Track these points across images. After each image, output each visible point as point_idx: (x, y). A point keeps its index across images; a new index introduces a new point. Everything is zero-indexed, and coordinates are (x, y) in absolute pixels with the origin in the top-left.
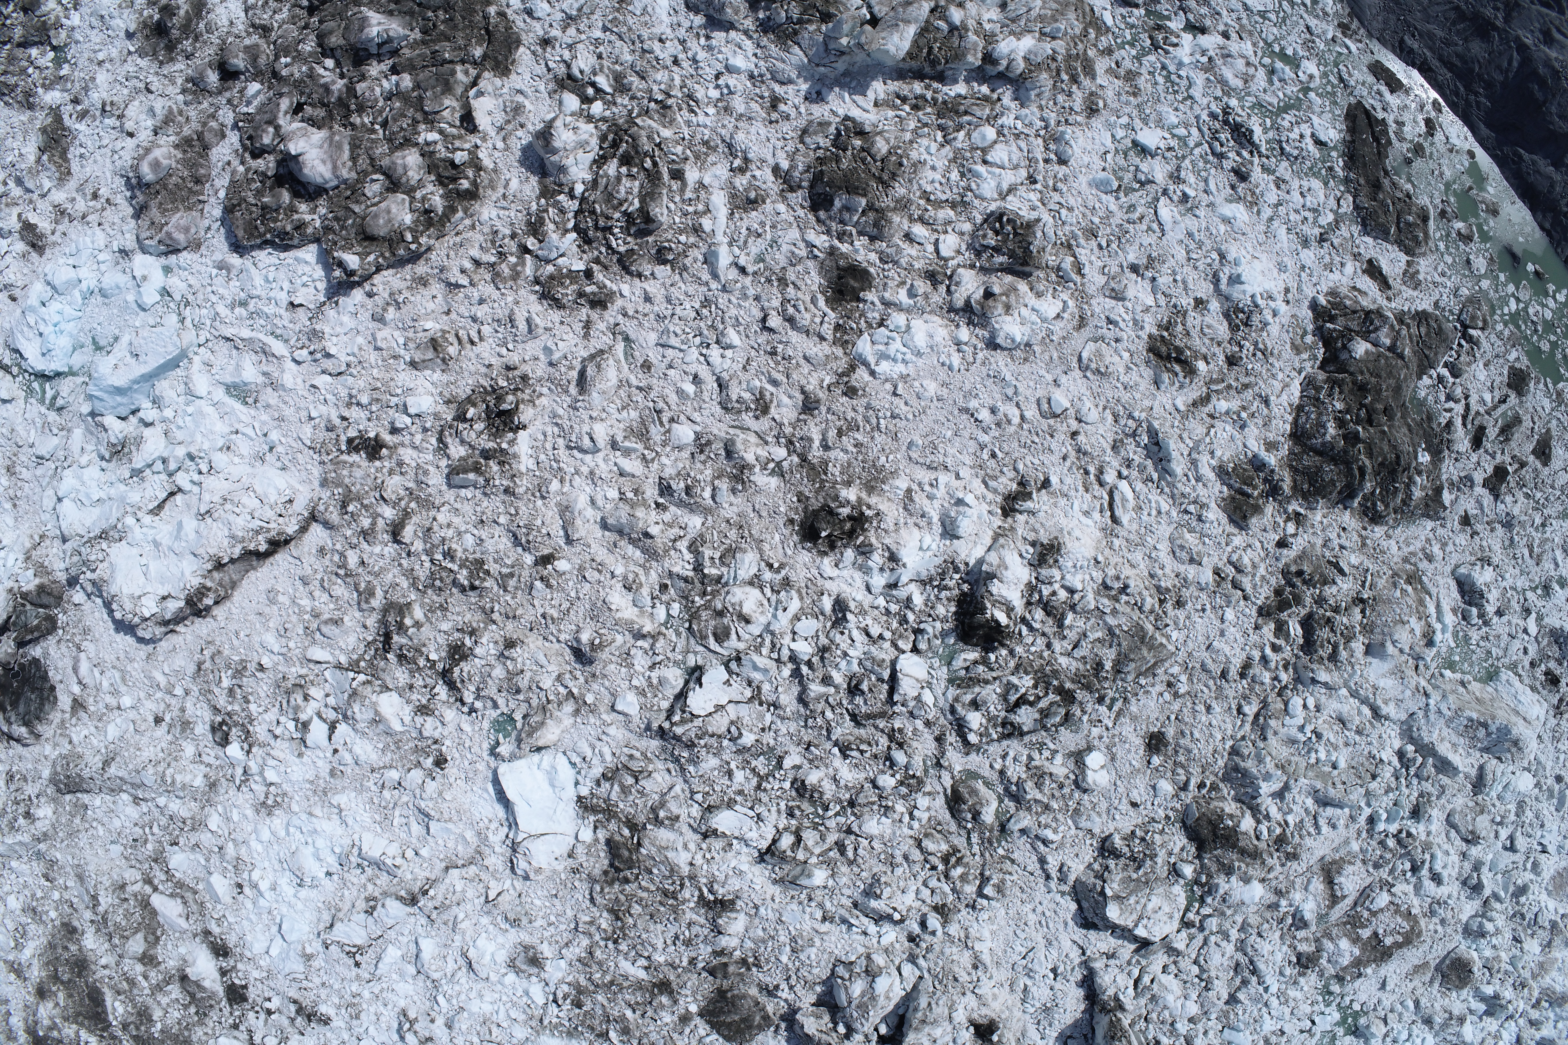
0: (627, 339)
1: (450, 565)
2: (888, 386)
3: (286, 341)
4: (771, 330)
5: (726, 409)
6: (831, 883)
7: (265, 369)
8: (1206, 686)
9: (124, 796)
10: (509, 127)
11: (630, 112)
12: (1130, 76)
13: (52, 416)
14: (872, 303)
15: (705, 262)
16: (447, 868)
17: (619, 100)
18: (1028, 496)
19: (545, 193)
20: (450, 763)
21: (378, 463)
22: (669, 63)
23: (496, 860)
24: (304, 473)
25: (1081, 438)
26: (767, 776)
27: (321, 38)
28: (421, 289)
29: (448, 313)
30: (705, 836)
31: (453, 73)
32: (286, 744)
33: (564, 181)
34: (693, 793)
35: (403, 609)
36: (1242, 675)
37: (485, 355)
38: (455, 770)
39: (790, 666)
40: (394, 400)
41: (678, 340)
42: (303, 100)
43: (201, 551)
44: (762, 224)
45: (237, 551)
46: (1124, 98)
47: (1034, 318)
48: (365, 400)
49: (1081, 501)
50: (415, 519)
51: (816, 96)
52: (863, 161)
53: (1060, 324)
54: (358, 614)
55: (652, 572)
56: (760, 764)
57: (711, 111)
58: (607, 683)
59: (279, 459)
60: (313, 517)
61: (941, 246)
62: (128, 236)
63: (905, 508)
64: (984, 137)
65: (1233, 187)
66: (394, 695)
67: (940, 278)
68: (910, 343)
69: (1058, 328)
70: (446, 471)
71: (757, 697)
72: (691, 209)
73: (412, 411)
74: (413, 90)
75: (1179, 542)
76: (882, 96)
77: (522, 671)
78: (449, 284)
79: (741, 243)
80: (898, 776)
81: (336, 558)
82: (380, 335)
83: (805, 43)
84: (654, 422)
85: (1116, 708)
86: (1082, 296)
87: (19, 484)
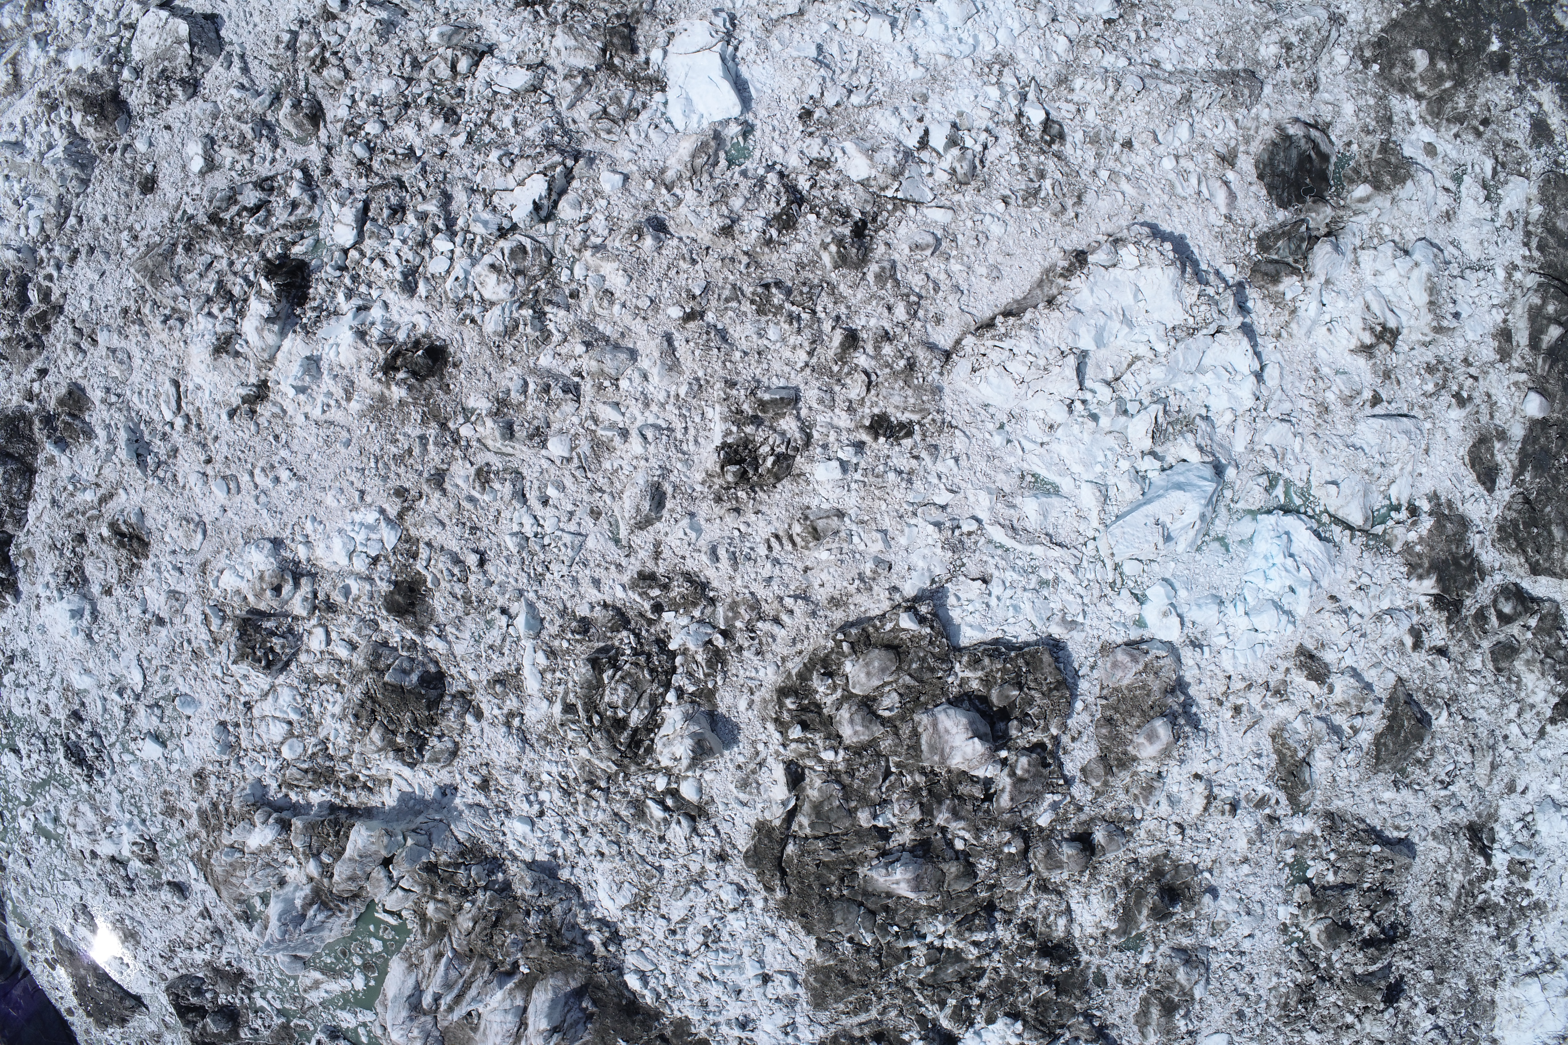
0: (617, 541)
1: (794, 308)
2: (368, 499)
3: (990, 542)
4: (476, 551)
5: (518, 473)
6: (426, 31)
7: (1012, 511)
8: (106, 239)
9: (1169, 67)
10: (752, 766)
11: (627, 777)
12: (170, 811)
13: (1272, 465)
14: (382, 579)
15: (542, 620)
16: (801, 12)
17: (639, 791)
18: (245, 400)
19: (710, 695)
20: (795, 115)
21: (876, 411)
22: (591, 830)
23: (750, 25)
24: (962, 400)
25: (203, 458)
26: (482, 125)
27: (970, 871)
28: (836, 594)
29: (806, 570)
30: (542, 63)
31: (812, 825)
32: (976, 124)
33: (688, 706)
34: (552, 102)
35: (842, 261)
36: (77, 251)
37: (762, 524)
38: (791, 108)
39: (457, 228)
40: (858, 476)
41: (564, 540)
42: (986, 805)
43: (1069, 314)
44: (489, 660)
45: (1028, 316)
46: (174, 789)
47: (240, 569)
48: (891, 476)
49: (203, 400)
50: (831, 353)
51: (447, 791)
52: (391, 721)
53: (220, 566)
54: (896, 256)
55: (587, 310)
56: (488, 135)
57: (545, 777)
58: (632, 200)
59: (992, 416)
60: (948, 355)
61: (323, 637)
62: (1191, 662)
63: (352, 383)
64: (291, 748)
65: (83, 704)
66: (855, 178)
67: (323, 606)
68: (346, 540)
69: (221, 561)
70: (801, 404)
71: (488, 196)
72: (558, 674)
73: (835, 464)
74: (856, 809)
75: (124, 367)
76: (385, 790)
77: (712, 204)
78: (806, 599)
79: (508, 640)
80: (363, 133)
81: (921, 313)
82: (880, 545)
83: (452, 842)
84: (586, 458)
85: (180, 212)
86: (203, 593)
87: (1311, 393)
